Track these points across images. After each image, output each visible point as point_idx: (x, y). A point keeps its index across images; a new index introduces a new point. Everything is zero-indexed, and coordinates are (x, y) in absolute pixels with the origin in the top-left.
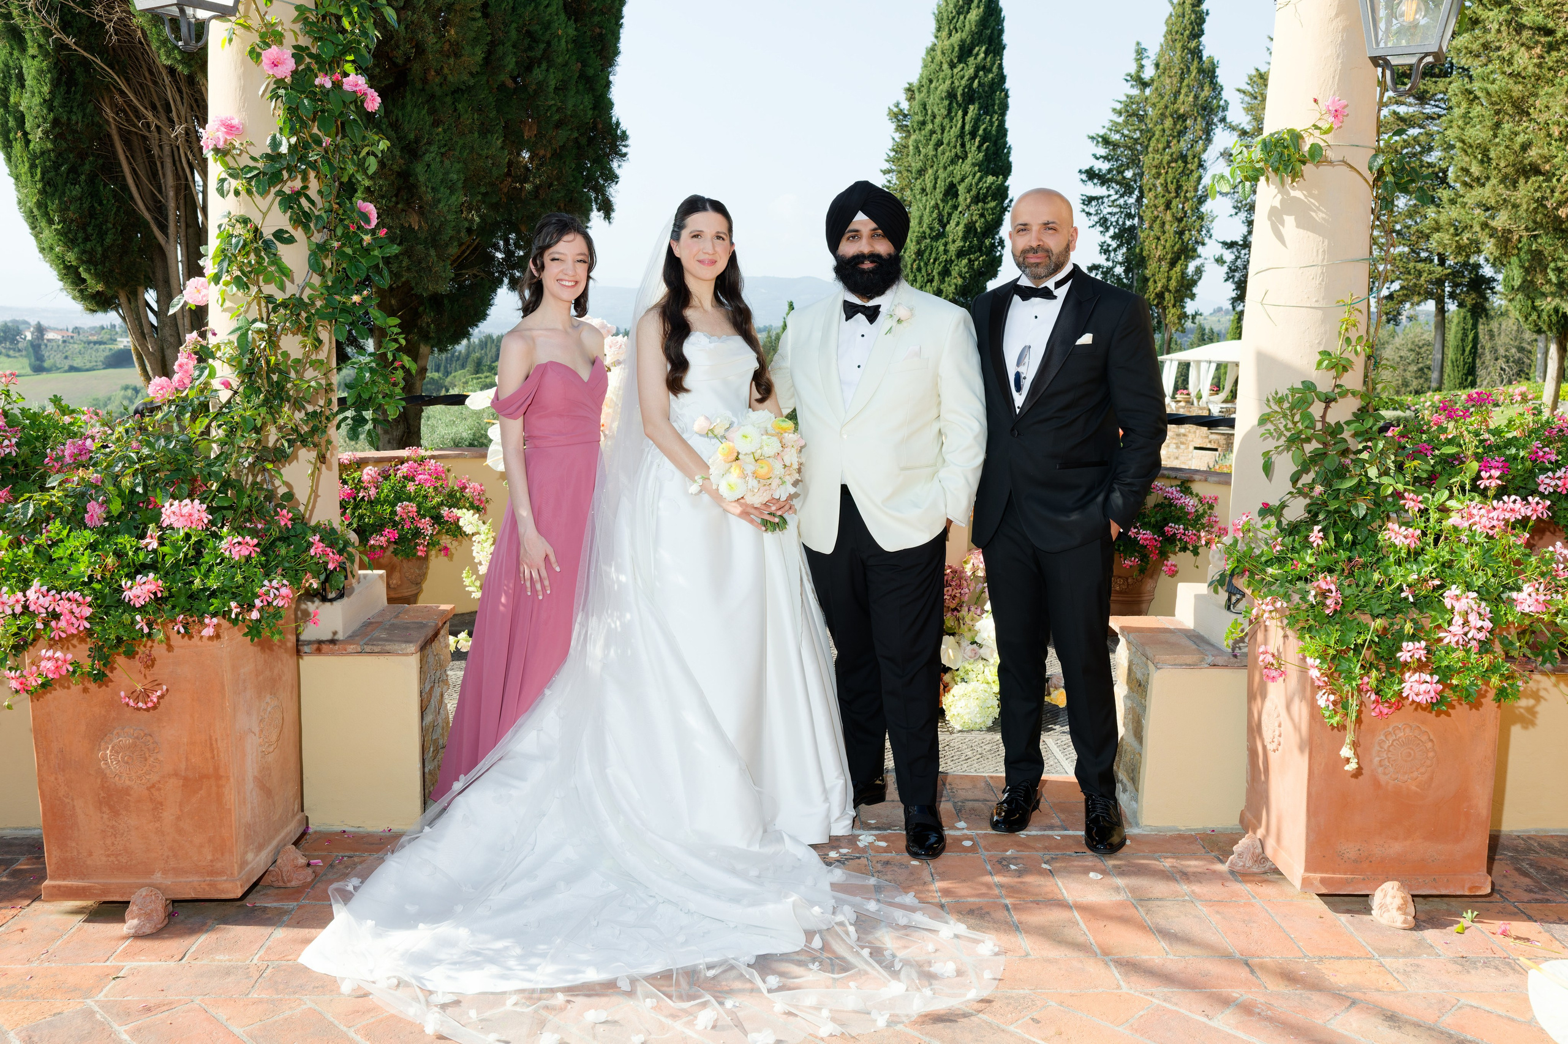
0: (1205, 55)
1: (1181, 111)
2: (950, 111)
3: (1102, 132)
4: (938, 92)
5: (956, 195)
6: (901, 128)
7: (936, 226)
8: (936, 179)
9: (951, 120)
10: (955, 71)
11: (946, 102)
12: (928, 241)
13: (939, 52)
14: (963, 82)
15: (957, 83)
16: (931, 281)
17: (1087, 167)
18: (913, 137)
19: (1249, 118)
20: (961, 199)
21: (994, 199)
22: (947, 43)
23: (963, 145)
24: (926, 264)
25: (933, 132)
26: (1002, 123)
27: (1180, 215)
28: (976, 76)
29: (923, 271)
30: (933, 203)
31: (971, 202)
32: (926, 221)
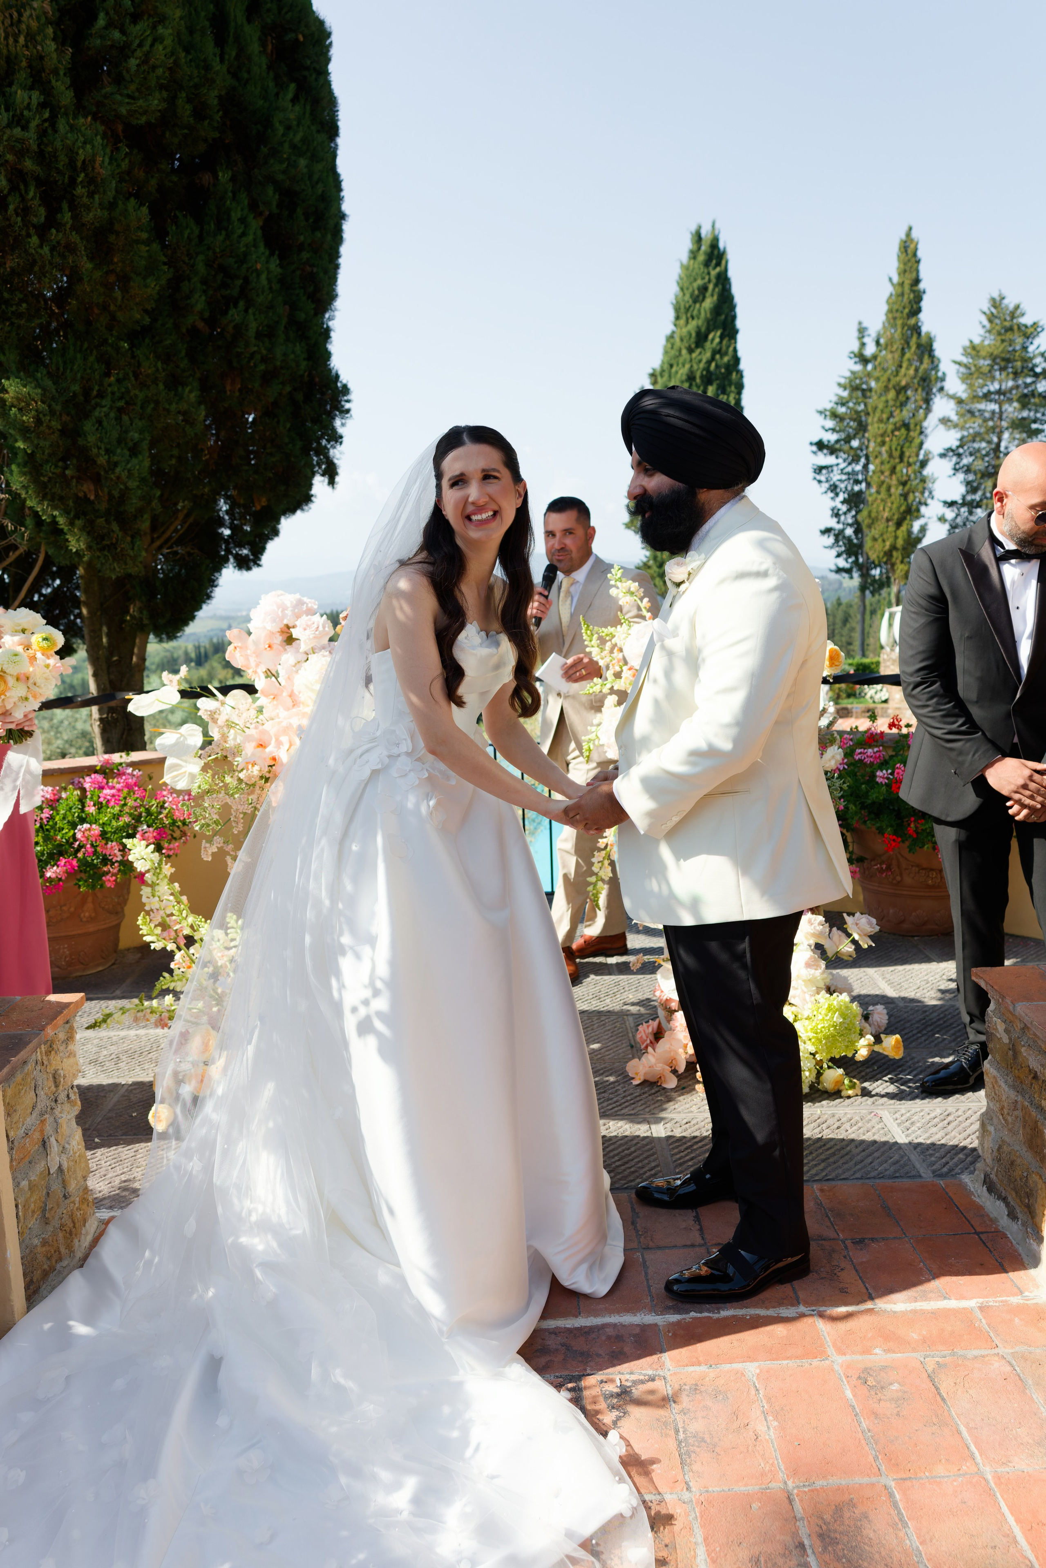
0: (924, 330)
1: (903, 383)
3: (829, 406)
13: (678, 339)
17: (818, 439)
19: (964, 387)
27: (905, 478)
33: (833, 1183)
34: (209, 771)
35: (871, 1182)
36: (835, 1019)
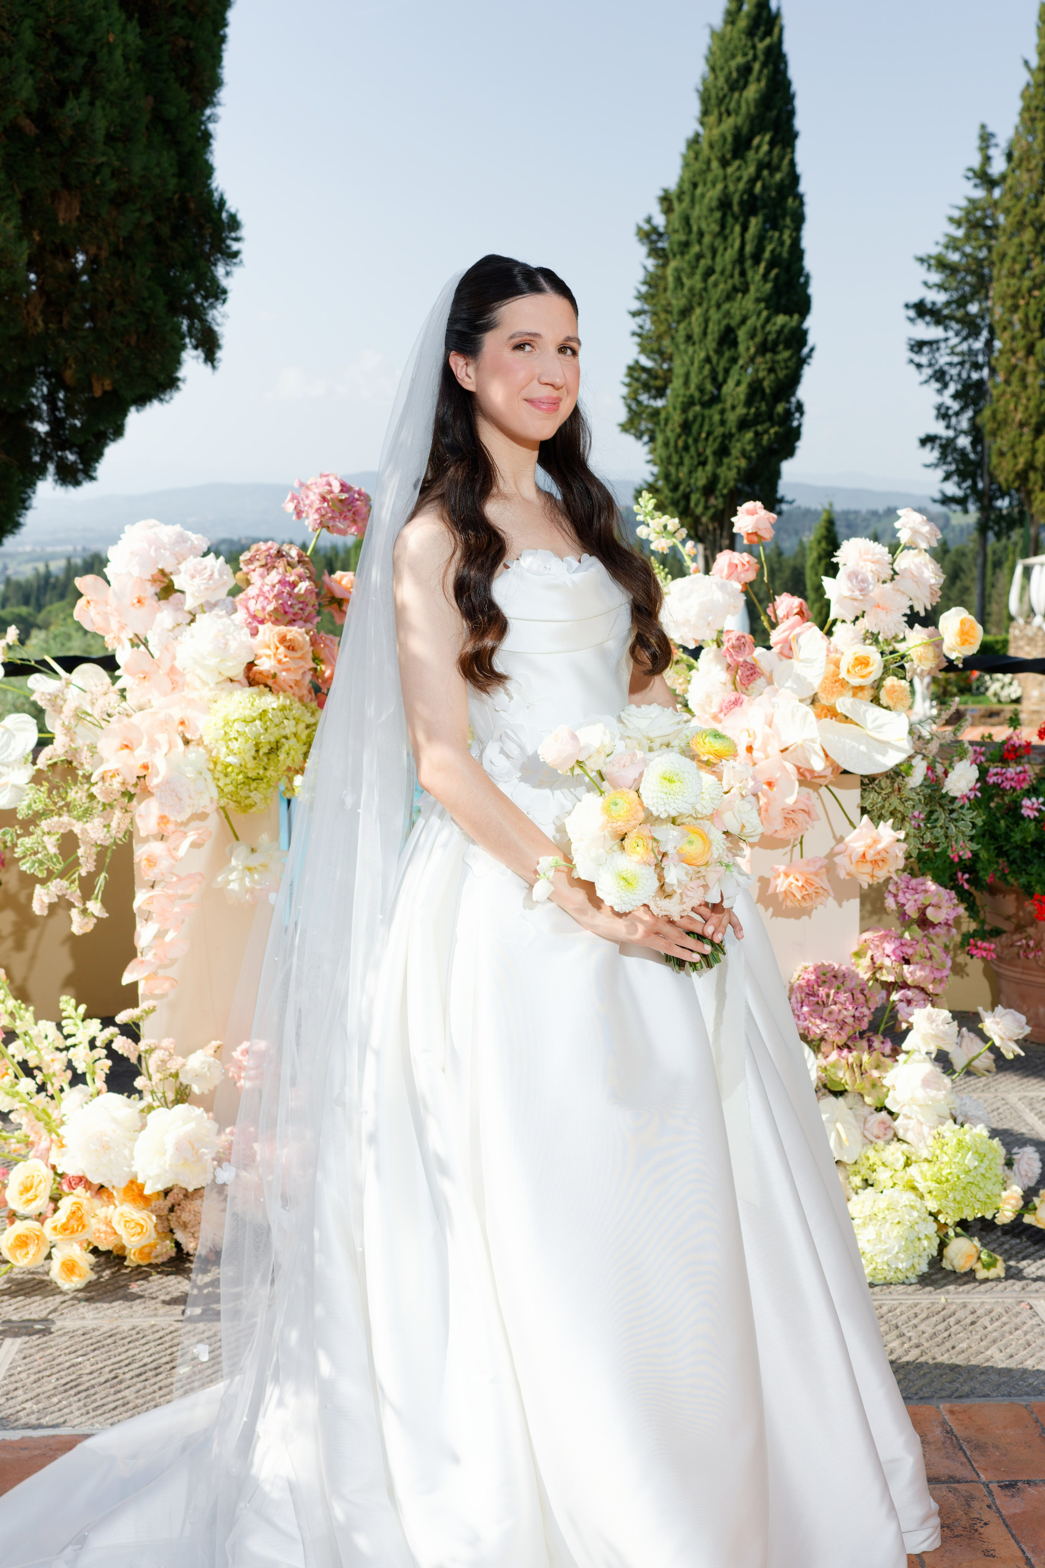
2: (723, 226)
3: (934, 251)
4: (706, 201)
5: (734, 344)
6: (655, 252)
7: (709, 387)
8: (706, 321)
9: (725, 239)
10: (730, 170)
11: (718, 215)
12: (698, 408)
13: (705, 145)
14: (741, 186)
15: (731, 188)
16: (704, 463)
17: (914, 299)
18: (673, 264)
20: (742, 348)
21: (787, 347)
22: (716, 132)
23: (743, 274)
24: (696, 441)
25: (699, 256)
26: (796, 241)
28: (758, 176)
29: (692, 450)
30: (703, 355)
31: (757, 353)
32: (694, 380)
33: (967, 1402)
34: (45, 783)
35: (1024, 1401)
36: (966, 1162)
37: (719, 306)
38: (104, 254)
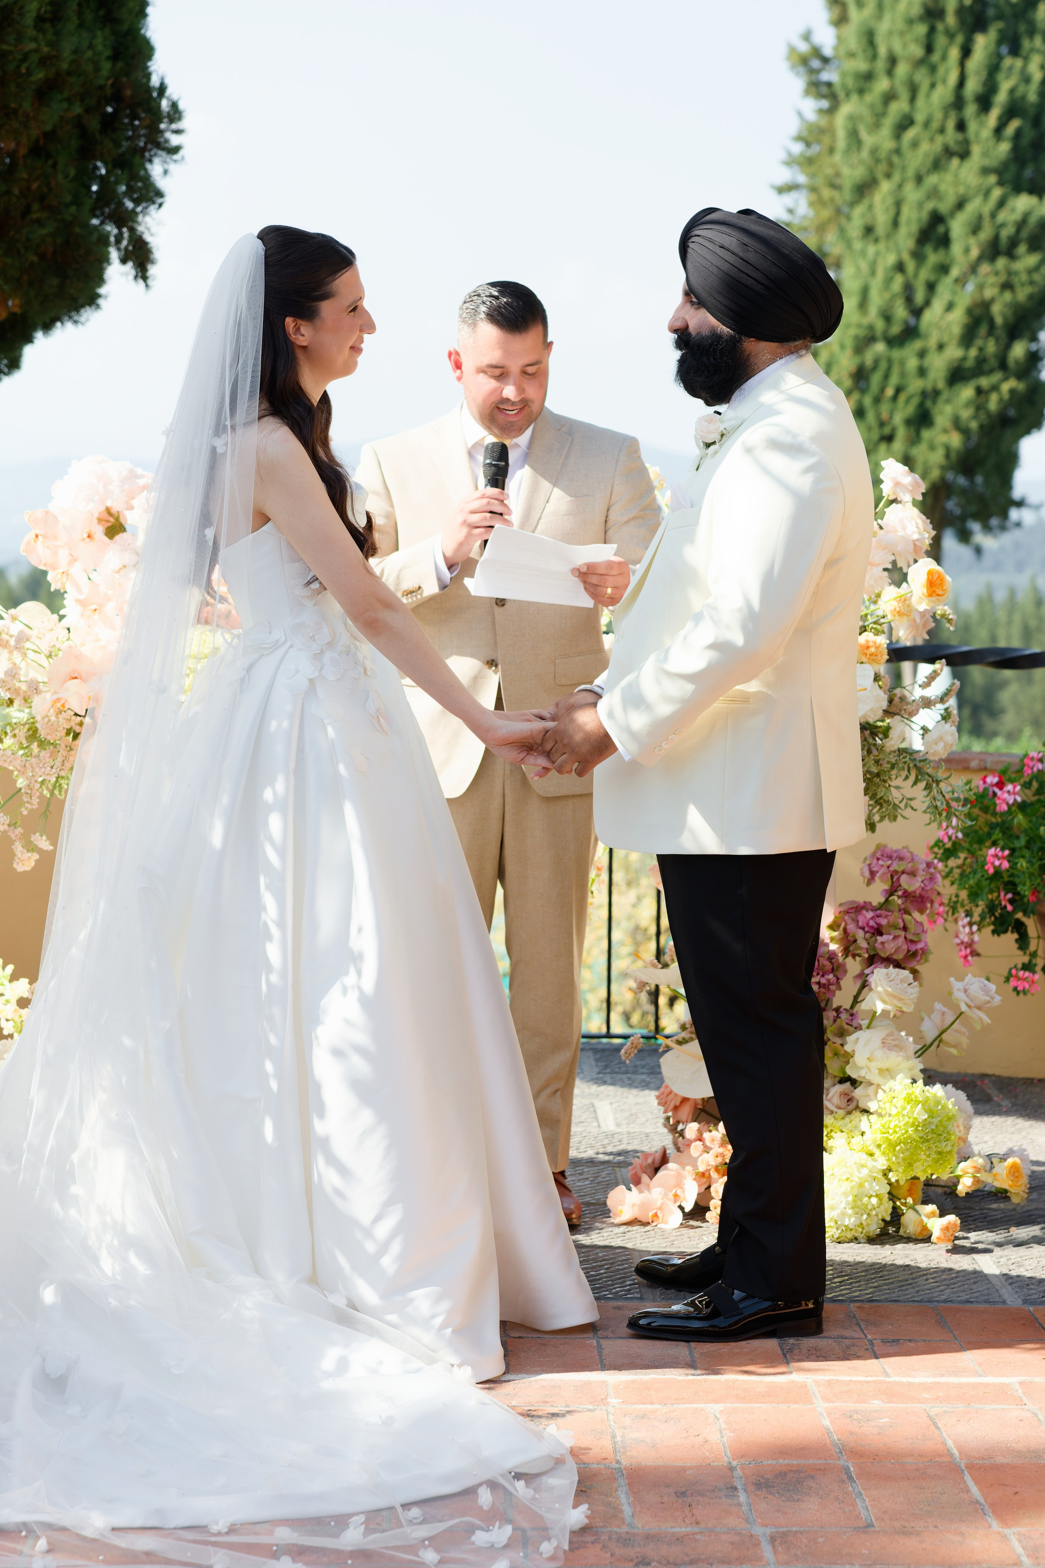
2: (929, 49)
5: (945, 241)
6: (817, 89)
8: (899, 203)
9: (934, 69)
11: (921, 29)
18: (845, 109)
23: (961, 127)
25: (890, 97)
30: (891, 259)
31: (982, 257)
35: (932, 1305)
37: (919, 179)
38: (23, 151)
